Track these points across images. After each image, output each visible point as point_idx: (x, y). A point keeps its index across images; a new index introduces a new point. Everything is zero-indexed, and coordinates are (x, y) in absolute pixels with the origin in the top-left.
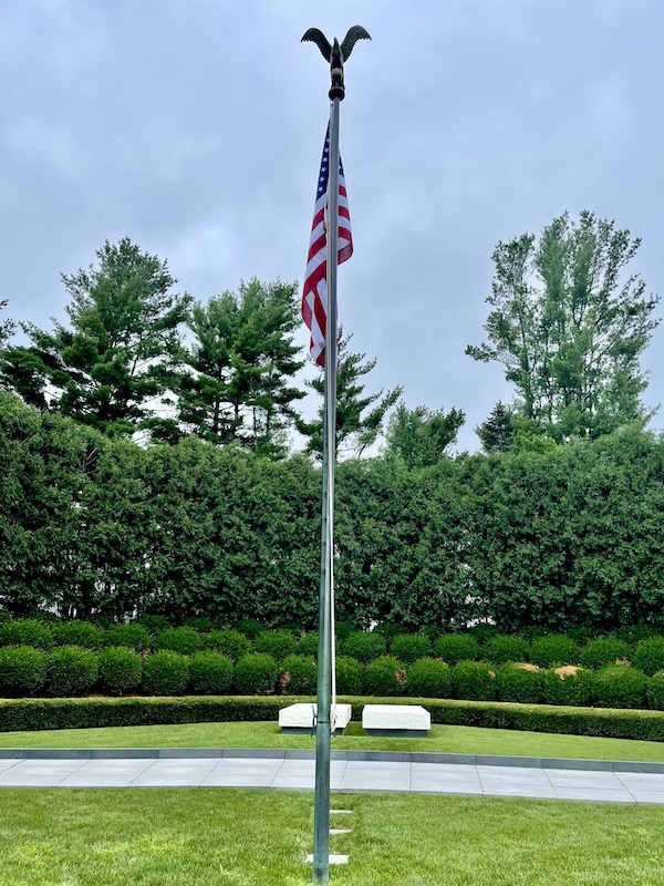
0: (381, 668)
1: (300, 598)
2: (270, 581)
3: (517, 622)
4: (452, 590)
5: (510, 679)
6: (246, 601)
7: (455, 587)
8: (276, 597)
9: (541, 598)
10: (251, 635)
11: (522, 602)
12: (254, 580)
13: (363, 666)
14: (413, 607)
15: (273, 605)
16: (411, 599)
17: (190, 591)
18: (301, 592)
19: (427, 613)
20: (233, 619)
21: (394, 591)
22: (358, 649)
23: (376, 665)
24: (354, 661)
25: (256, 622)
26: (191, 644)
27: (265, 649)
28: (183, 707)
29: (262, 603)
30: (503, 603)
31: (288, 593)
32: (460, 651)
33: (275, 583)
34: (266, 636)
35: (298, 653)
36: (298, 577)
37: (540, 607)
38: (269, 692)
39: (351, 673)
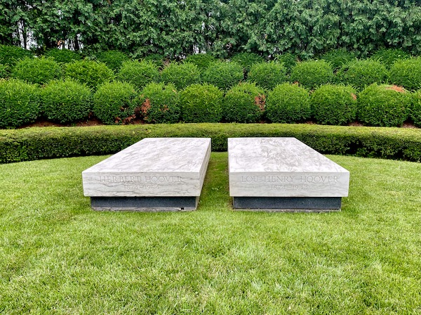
0: (242, 94)
1: (161, 30)
2: (128, 11)
3: (371, 46)
4: (310, 16)
5: (377, 101)
6: (107, 32)
7: (313, 13)
8: (137, 28)
9: (403, 20)
10: (115, 66)
11: (383, 26)
12: (112, 10)
13: (222, 93)
14: (269, 36)
15: (134, 36)
16: (268, 28)
17: (45, 21)
18: (161, 23)
19: (282, 42)
20: (96, 49)
21: (251, 21)
22: (218, 76)
23: (236, 91)
24: (214, 88)
25: (119, 54)
26: (47, 73)
27: (128, 78)
28: (7, 144)
29: (124, 34)
30: (361, 27)
31: (148, 24)
32: (317, 76)
33: (133, 13)
34: (129, 66)
35: (159, 81)
36: (156, 7)
37: (400, 29)
38: (130, 119)
39: (211, 99)
